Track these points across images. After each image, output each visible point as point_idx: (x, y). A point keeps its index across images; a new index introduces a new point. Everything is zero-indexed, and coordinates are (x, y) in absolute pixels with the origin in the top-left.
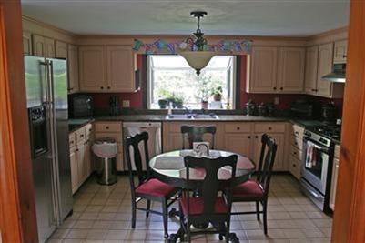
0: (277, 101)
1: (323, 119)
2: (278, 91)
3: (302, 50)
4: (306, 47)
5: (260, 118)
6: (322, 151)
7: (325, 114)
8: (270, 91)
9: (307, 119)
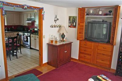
0: (13, 27)
1: (25, 31)
2: (14, 25)
3: (19, 15)
4: (20, 14)
5: (10, 32)
6: (28, 36)
7: (26, 29)
8: (12, 25)
9: (22, 31)
